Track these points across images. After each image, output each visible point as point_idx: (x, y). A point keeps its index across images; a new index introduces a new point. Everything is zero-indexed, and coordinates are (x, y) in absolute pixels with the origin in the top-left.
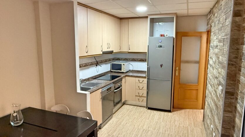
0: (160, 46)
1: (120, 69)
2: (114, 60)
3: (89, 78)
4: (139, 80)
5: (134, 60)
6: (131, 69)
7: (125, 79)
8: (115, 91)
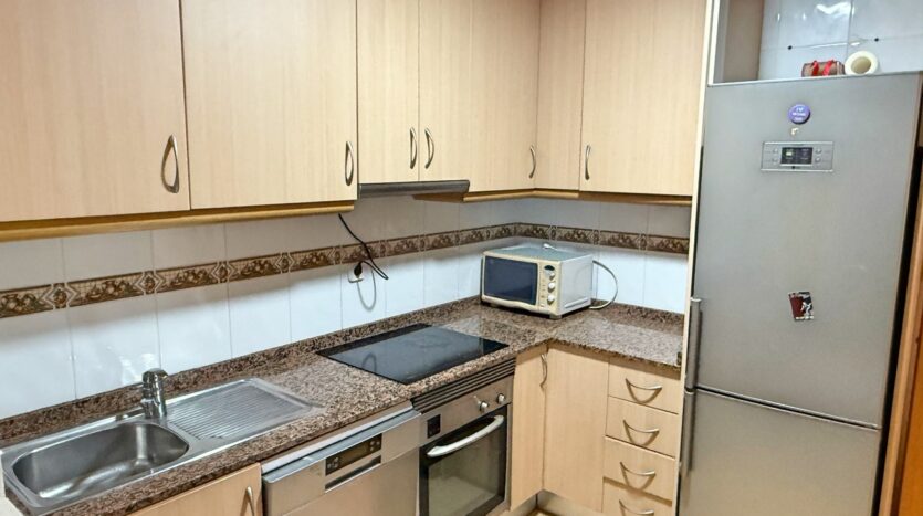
0: (798, 150)
1: (530, 296)
2: (509, 235)
3: (281, 349)
4: (629, 384)
5: (624, 242)
6: (605, 294)
7: (544, 363)
8: (436, 452)
